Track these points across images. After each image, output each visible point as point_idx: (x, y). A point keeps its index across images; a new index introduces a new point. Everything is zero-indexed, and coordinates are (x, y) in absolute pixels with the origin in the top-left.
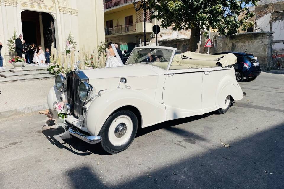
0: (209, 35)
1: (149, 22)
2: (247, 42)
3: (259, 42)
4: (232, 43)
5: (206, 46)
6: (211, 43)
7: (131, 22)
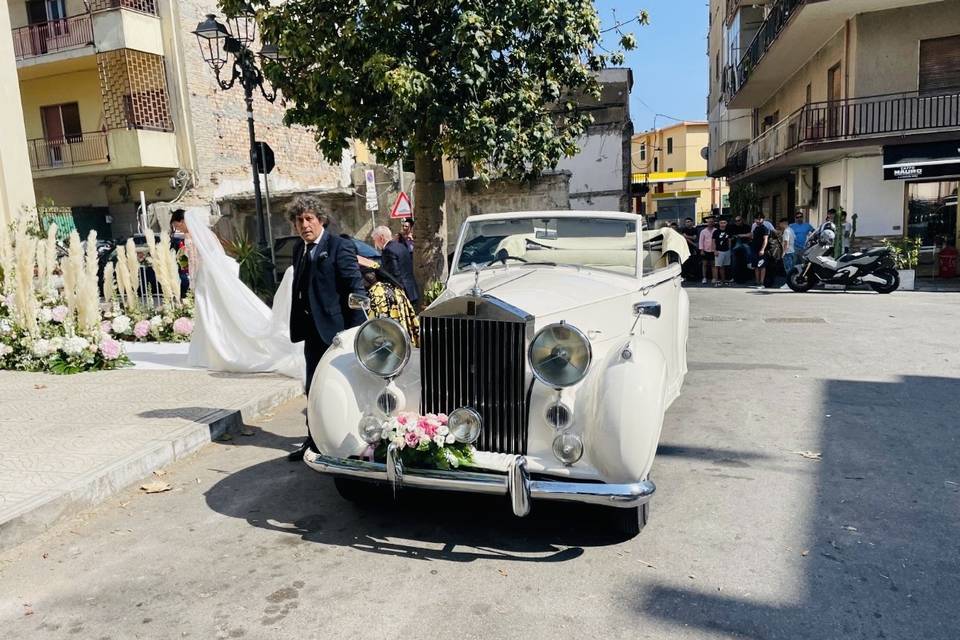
0: (399, 181)
1: (158, 130)
2: (511, 200)
3: (541, 199)
4: (471, 204)
5: (394, 215)
6: (410, 205)
7: (74, 131)
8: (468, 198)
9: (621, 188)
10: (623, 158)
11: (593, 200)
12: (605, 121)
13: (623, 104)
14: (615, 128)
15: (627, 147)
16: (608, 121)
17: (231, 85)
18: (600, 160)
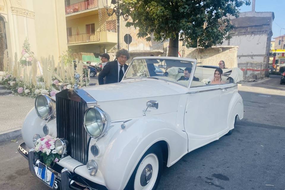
6: (180, 56)
8: (200, 54)
9: (265, 54)
10: (267, 43)
11: (254, 57)
12: (261, 30)
13: (269, 25)
14: (265, 33)
15: (269, 40)
16: (263, 30)
17: (112, 15)
18: (258, 44)
